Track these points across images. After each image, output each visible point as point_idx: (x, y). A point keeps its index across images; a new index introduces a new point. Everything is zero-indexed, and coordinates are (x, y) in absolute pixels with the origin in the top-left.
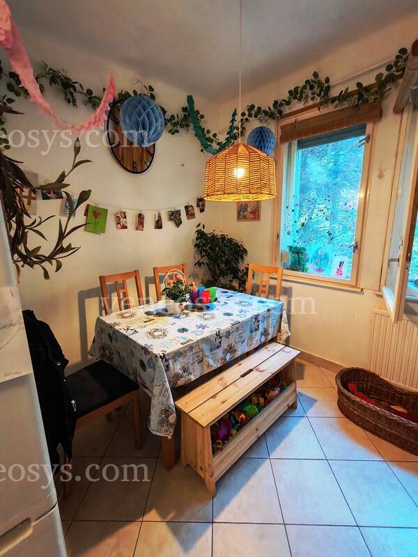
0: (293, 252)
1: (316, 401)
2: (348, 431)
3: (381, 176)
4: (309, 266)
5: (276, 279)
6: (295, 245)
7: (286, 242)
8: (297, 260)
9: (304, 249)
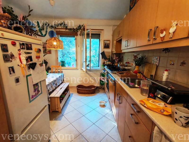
0: (62, 62)
1: (73, 94)
2: (80, 95)
3: (79, 47)
4: (66, 65)
5: (60, 69)
6: (62, 60)
7: (60, 60)
8: (63, 64)
9: (65, 61)
